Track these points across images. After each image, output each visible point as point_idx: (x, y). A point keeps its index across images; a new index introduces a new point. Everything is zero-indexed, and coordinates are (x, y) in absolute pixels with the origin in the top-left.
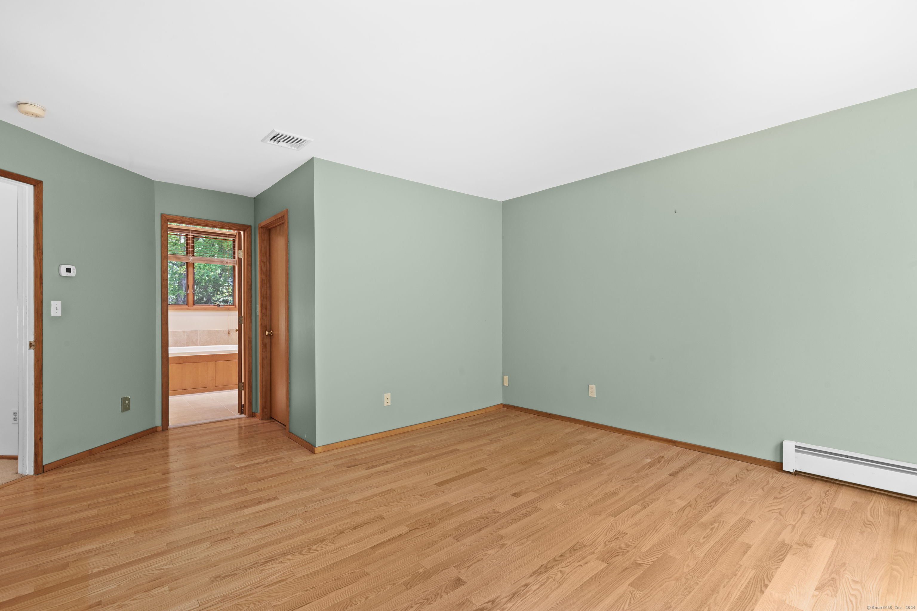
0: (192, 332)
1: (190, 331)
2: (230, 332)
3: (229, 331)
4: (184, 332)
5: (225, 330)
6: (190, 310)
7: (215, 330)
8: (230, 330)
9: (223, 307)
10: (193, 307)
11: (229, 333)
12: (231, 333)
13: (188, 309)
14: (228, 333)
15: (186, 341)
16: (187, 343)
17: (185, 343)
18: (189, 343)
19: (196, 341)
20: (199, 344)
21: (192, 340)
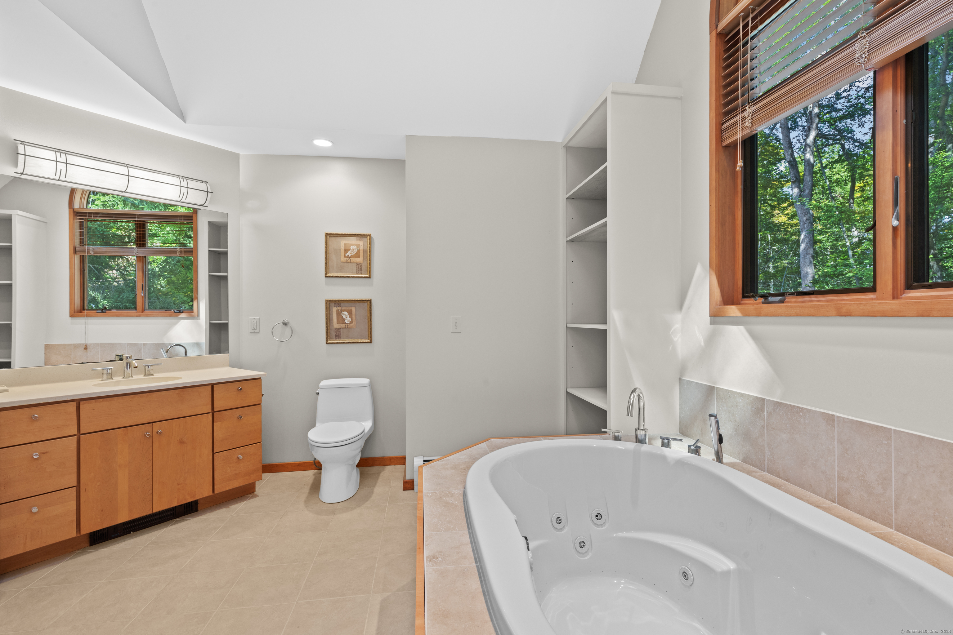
0: (860, 428)
15: (836, 468)
16: (840, 478)
17: (835, 475)
18: (847, 479)
19: (880, 486)
20: (895, 509)
21: (861, 473)
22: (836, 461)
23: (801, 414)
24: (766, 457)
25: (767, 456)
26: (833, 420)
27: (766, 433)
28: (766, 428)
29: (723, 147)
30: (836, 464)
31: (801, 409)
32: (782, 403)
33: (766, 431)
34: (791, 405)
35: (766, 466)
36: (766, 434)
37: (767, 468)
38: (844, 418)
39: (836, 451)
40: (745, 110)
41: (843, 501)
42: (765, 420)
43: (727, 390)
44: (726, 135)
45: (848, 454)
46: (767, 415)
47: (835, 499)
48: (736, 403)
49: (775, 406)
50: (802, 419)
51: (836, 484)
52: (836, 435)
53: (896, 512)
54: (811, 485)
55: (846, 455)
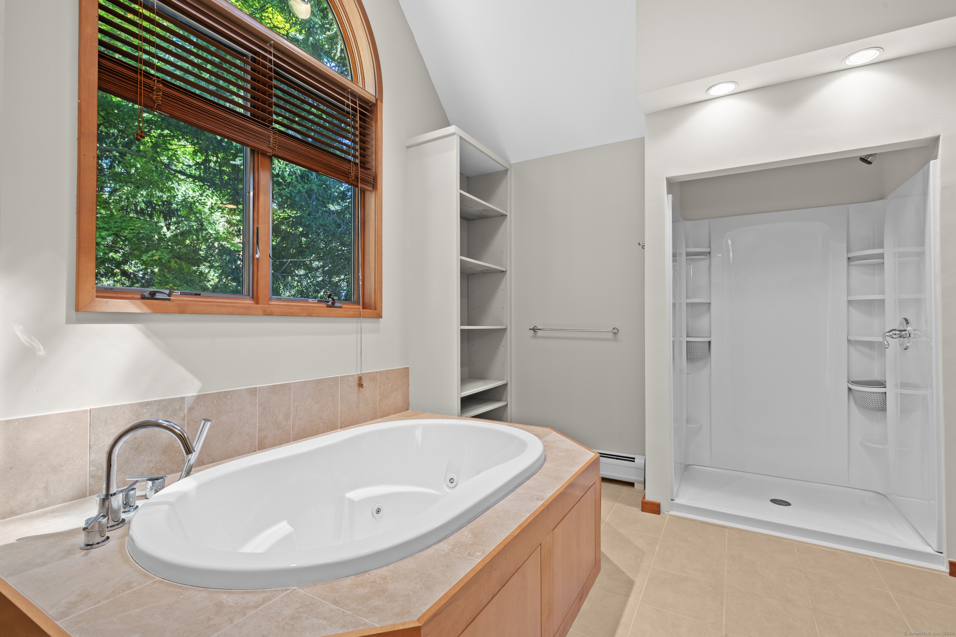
0: (274, 389)
1: (269, 387)
2: (363, 381)
3: (360, 378)
4: (253, 392)
5: (352, 376)
7: (329, 379)
8: (362, 376)
11: (361, 385)
12: (365, 384)
13: (253, 313)
14: (357, 383)
15: (257, 425)
16: (261, 430)
17: (256, 431)
18: (265, 428)
19: (285, 420)
20: (293, 429)
21: (274, 419)
22: (257, 420)
23: (228, 396)
26: (256, 391)
28: (186, 425)
30: (257, 422)
32: (207, 394)
34: (217, 393)
38: (263, 387)
39: (257, 412)
40: (149, 77)
41: (262, 446)
42: (186, 418)
43: (119, 406)
44: (109, 77)
45: (266, 411)
46: (187, 412)
47: (256, 448)
48: (137, 417)
49: (200, 398)
50: (229, 401)
51: (257, 437)
52: (257, 401)
53: (293, 431)
54: (237, 451)
55: (265, 412)
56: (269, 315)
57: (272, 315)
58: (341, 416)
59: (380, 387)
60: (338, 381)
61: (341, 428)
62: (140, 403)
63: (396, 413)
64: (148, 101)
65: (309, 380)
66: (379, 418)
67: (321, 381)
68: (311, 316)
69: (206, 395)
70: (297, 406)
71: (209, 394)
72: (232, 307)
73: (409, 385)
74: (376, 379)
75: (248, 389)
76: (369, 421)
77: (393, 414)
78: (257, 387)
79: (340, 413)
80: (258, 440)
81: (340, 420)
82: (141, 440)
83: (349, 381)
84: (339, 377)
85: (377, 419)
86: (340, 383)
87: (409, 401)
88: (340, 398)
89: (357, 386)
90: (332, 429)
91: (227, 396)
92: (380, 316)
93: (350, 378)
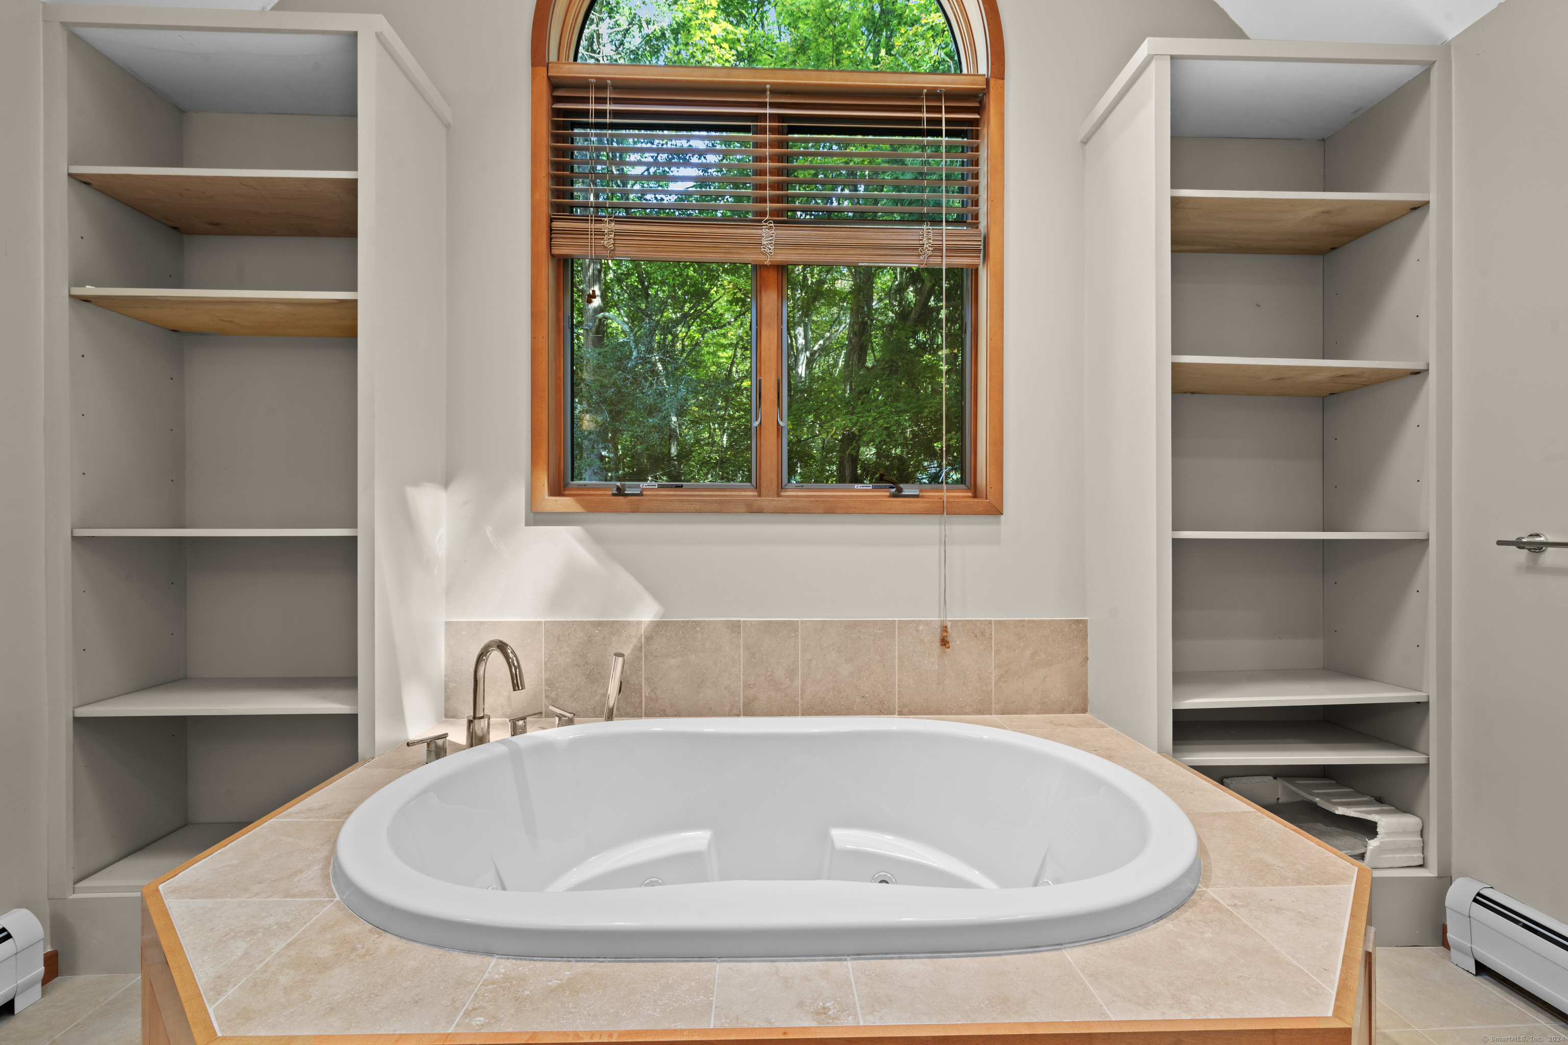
0: (768, 627)
1: (760, 623)
2: (953, 636)
3: (945, 629)
4: (735, 627)
5: (927, 623)
6: (760, 511)
7: (875, 623)
8: (949, 625)
9: (917, 496)
10: (779, 495)
11: (944, 642)
12: (956, 641)
13: (753, 510)
14: (937, 638)
15: (742, 677)
16: (747, 686)
17: (740, 686)
18: (754, 685)
19: (788, 679)
20: (802, 695)
21: (769, 673)
22: (742, 670)
23: (698, 629)
24: (643, 697)
25: (645, 696)
26: (739, 626)
27: (643, 665)
28: (643, 658)
29: (553, 256)
30: (742, 673)
31: (697, 624)
32: (670, 621)
33: (643, 664)
34: (683, 621)
35: (643, 709)
36: (643, 667)
37: (645, 711)
38: (751, 622)
39: (742, 659)
40: (601, 220)
41: (749, 710)
42: (643, 649)
43: (570, 621)
44: (561, 240)
45: (755, 658)
46: (645, 642)
47: (740, 712)
48: (589, 638)
49: (659, 627)
50: (699, 635)
51: (742, 695)
52: (741, 641)
53: (802, 698)
54: (711, 708)
55: (753, 660)
56: (757, 513)
57: (762, 512)
58: (900, 692)
59: (998, 652)
60: (894, 628)
61: (901, 713)
62: (592, 621)
63: (1046, 712)
64: (601, 250)
65: (832, 621)
66: (996, 713)
67: (855, 624)
68: (833, 513)
69: (667, 622)
70: (810, 660)
71: (672, 621)
72: (700, 501)
73: (1087, 659)
74: (987, 635)
75: (726, 621)
76: (968, 714)
77: (1037, 713)
78: (740, 621)
79: (899, 687)
80: (743, 701)
81: (899, 699)
82: (593, 667)
83: (918, 631)
84: (895, 621)
85: (991, 714)
86: (899, 633)
87: (1086, 694)
88: (899, 659)
89: (938, 644)
90: (881, 711)
91: (695, 628)
92: (996, 510)
93: (921, 627)
